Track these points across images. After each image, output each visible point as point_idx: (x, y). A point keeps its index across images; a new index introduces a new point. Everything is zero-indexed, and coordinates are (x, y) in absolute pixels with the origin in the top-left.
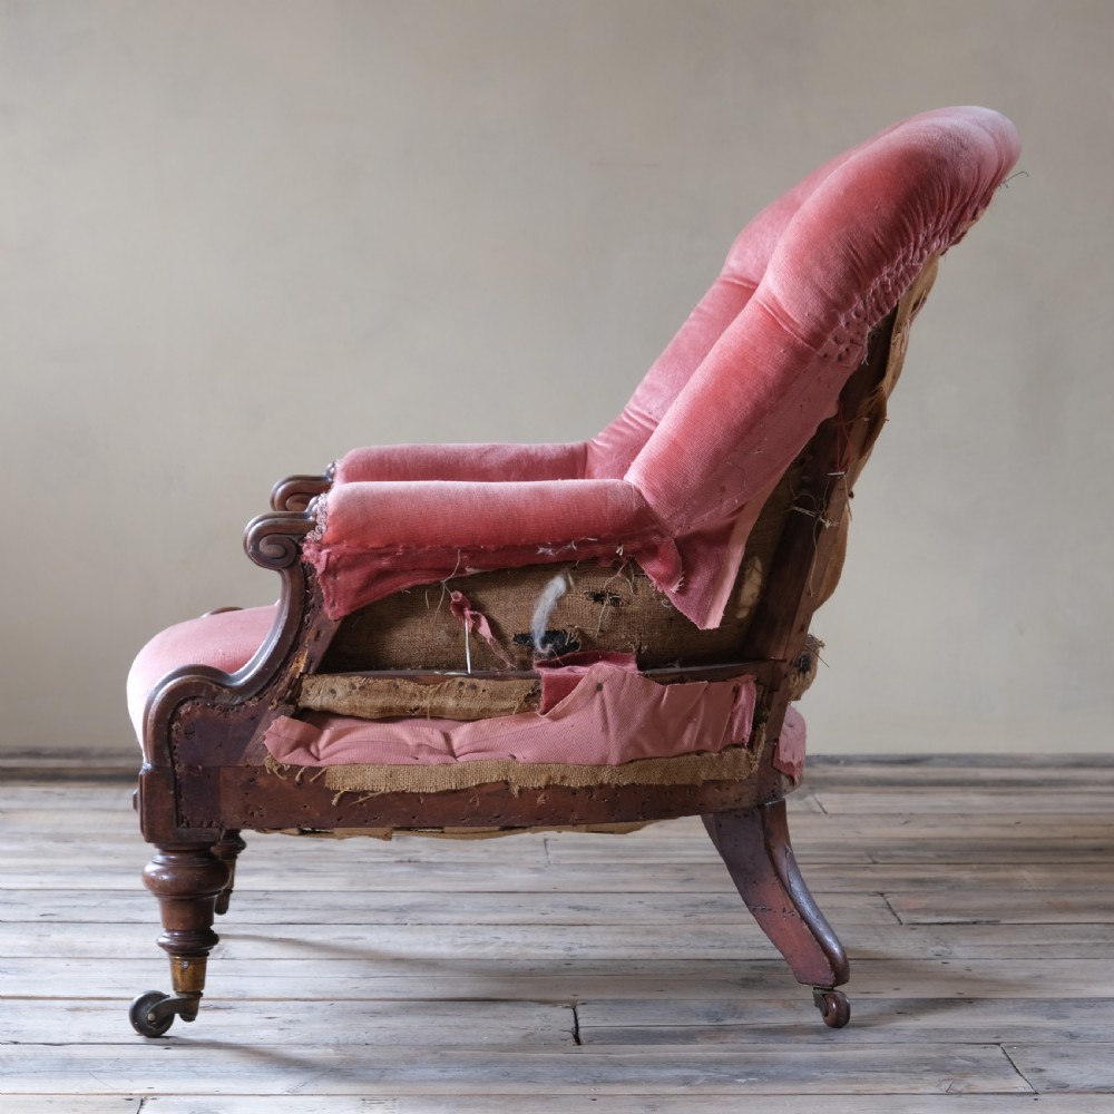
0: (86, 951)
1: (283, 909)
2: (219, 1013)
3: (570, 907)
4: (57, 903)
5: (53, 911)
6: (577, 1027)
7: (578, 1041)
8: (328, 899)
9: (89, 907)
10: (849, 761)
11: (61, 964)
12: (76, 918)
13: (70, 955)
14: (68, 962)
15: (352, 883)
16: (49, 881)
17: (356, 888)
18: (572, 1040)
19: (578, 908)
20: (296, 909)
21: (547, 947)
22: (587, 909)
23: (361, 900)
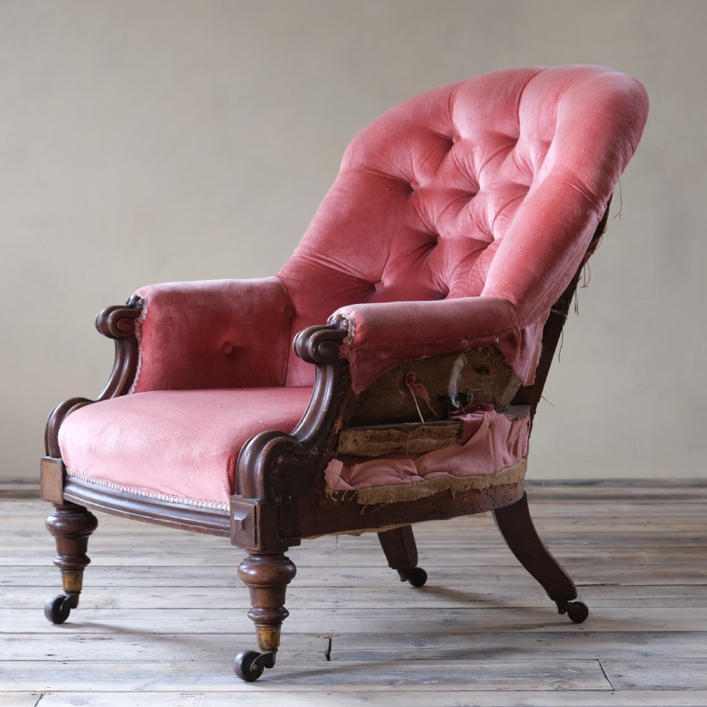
0: (26, 604)
1: (159, 578)
2: (103, 642)
3: (343, 576)
4: (14, 574)
5: (10, 580)
6: (330, 650)
7: (328, 658)
8: (188, 571)
9: (34, 577)
10: (548, 483)
11: (8, 612)
12: (24, 584)
13: (15, 607)
14: (13, 610)
15: (206, 562)
16: (11, 561)
17: (208, 564)
18: (325, 658)
19: (348, 577)
20: (166, 578)
21: (322, 601)
22: (354, 577)
23: (209, 572)
